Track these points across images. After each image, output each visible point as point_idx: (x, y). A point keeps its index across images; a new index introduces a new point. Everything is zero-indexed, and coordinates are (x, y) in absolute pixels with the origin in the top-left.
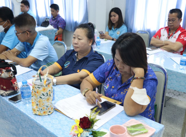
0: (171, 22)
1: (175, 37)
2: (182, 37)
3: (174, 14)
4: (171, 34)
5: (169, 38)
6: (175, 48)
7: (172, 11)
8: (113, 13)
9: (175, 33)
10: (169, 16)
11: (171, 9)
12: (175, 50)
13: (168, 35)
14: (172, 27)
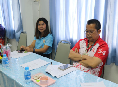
0: (89, 34)
1: (93, 51)
2: (101, 52)
3: (91, 25)
4: (90, 46)
5: (88, 51)
6: (92, 64)
7: (90, 22)
8: (41, 22)
9: (94, 46)
10: (87, 27)
11: (89, 20)
12: (93, 67)
13: (88, 47)
14: (91, 39)
